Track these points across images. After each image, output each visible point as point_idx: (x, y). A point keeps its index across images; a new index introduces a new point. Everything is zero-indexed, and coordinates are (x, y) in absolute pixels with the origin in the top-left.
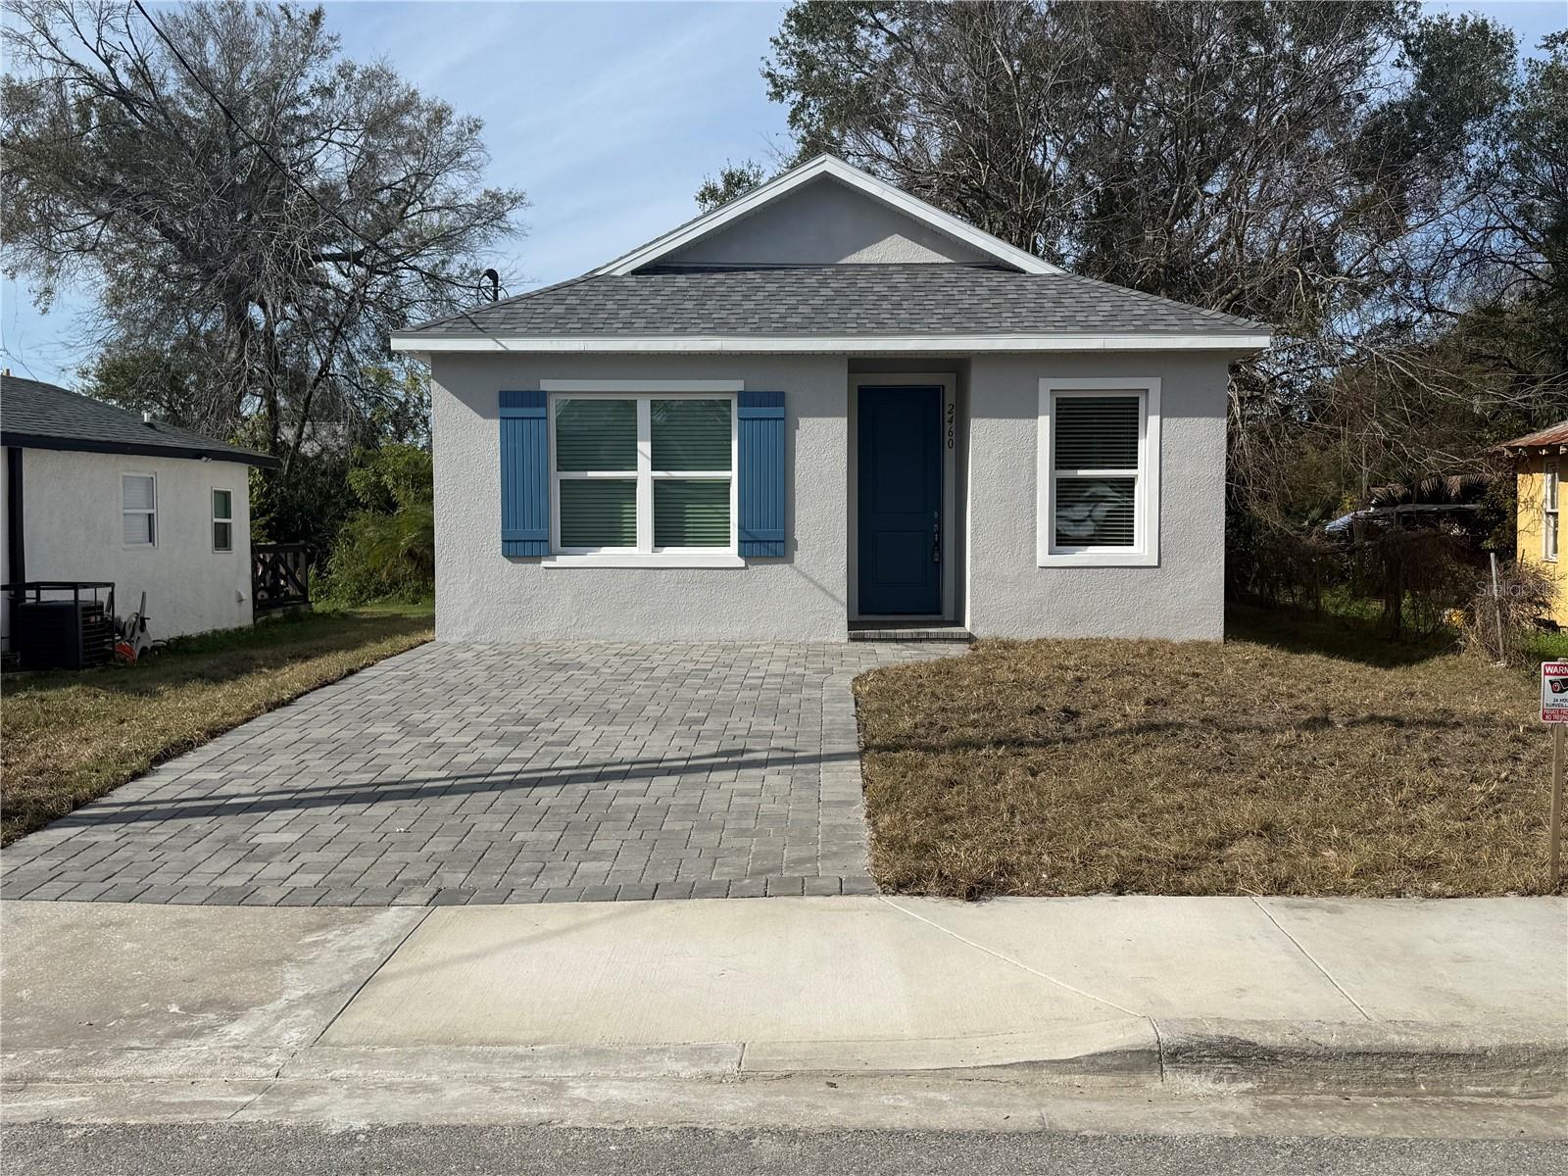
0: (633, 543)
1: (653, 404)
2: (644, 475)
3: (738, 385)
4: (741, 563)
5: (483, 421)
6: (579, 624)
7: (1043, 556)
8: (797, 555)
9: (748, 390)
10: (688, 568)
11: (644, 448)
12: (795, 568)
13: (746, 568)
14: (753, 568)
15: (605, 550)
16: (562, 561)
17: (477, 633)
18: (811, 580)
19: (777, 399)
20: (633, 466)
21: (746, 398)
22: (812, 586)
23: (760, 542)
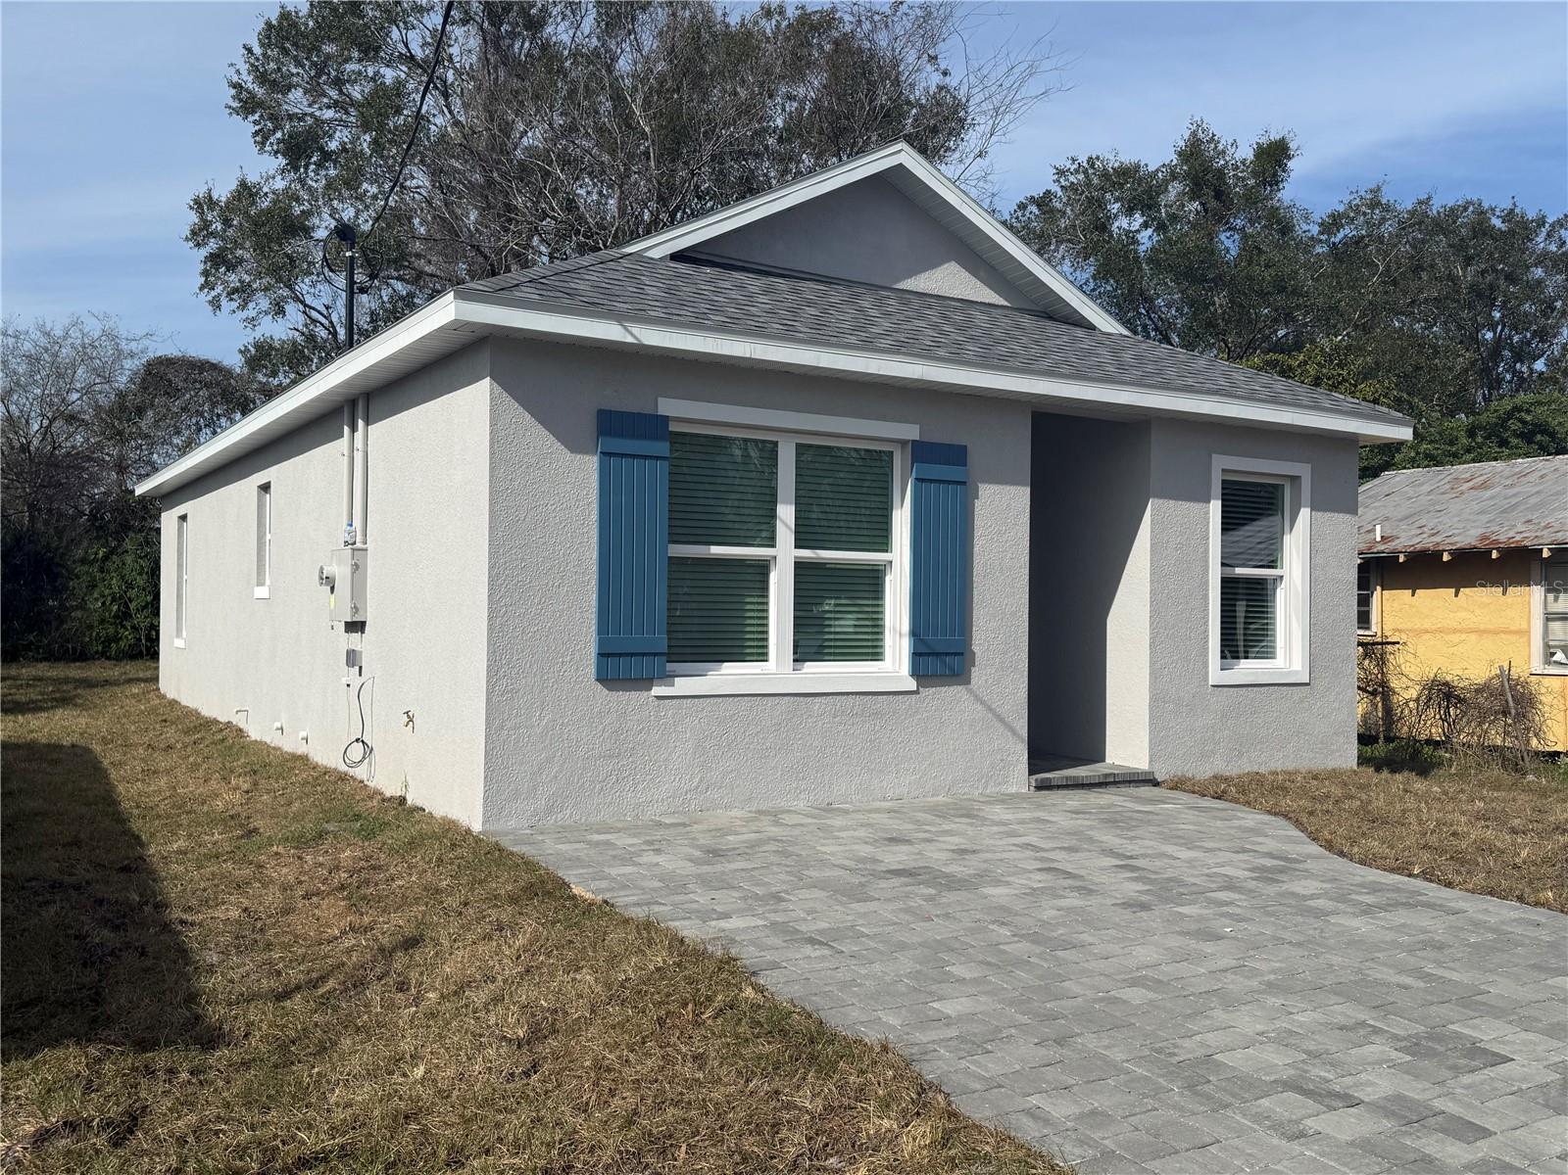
0: (763, 656)
1: (801, 449)
2: (784, 554)
3: (911, 432)
4: (912, 685)
5: (569, 455)
6: (703, 786)
7: (1215, 673)
8: (975, 672)
9: (926, 439)
10: (848, 694)
11: (786, 513)
12: (970, 691)
13: (916, 692)
14: (926, 692)
15: (729, 668)
16: (683, 686)
17: (549, 811)
18: (990, 709)
19: (956, 455)
20: (771, 542)
21: (922, 452)
22: (990, 715)
23: (937, 654)
